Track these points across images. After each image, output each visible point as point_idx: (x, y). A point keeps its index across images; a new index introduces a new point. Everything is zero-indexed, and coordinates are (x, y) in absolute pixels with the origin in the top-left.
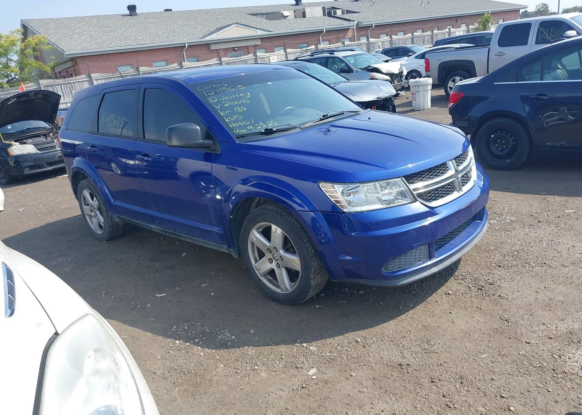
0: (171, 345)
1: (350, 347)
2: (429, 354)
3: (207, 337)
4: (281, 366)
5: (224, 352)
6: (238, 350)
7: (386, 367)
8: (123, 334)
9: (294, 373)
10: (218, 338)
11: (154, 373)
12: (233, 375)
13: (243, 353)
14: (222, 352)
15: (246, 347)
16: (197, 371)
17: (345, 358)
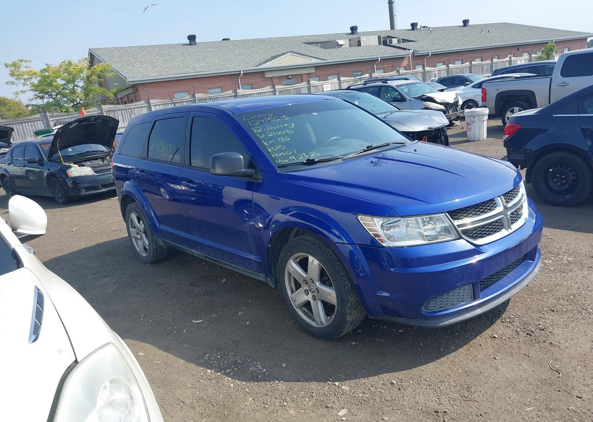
0: (203, 374)
1: (384, 389)
2: (468, 402)
3: (238, 368)
4: (310, 404)
5: (254, 385)
6: (268, 383)
7: (421, 413)
8: (156, 359)
9: (323, 413)
10: (250, 370)
11: (182, 402)
12: (261, 410)
13: (274, 388)
14: (252, 385)
15: (276, 382)
16: (225, 403)
17: (378, 400)
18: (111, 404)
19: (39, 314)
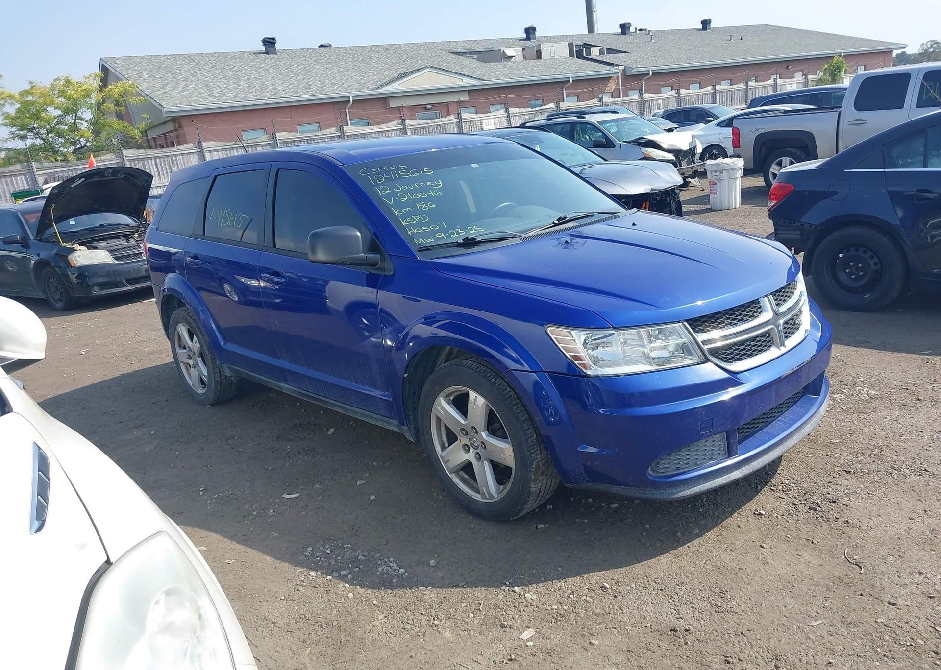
0: (303, 579)
1: (591, 597)
2: (722, 614)
3: (360, 568)
4: (476, 622)
5: (386, 594)
6: (408, 591)
7: (650, 633)
8: (227, 557)
9: (497, 635)
10: (378, 571)
11: (272, 623)
12: (398, 633)
13: (417, 598)
14: (383, 594)
15: (421, 588)
16: (341, 623)
17: (583, 615)
18: (168, 628)
19: (42, 489)
